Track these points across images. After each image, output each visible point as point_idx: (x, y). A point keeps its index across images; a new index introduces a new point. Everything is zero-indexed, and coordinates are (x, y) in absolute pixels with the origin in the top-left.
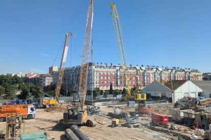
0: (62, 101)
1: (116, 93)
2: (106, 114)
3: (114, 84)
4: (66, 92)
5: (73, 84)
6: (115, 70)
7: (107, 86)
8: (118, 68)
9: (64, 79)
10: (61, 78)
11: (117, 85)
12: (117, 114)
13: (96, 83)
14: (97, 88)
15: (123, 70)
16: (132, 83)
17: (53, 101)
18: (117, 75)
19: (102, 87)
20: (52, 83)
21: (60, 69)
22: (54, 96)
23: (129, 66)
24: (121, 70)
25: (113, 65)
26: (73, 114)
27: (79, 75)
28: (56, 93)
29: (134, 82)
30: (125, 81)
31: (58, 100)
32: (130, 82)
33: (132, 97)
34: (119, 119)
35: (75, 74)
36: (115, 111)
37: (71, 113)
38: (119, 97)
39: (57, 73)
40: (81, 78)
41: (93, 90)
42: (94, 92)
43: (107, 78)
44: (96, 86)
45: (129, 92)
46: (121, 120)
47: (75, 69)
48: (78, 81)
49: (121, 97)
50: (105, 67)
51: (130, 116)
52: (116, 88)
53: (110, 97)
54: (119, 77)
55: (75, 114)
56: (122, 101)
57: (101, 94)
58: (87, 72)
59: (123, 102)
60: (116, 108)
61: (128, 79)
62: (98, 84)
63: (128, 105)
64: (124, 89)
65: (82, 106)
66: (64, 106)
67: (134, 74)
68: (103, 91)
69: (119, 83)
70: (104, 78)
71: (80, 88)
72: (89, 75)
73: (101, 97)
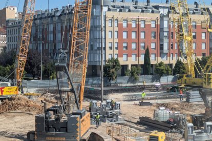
0: (32, 91)
1: (158, 72)
2: (135, 121)
3: (155, 51)
4: (39, 68)
5: (55, 52)
6: (156, 16)
7: (138, 56)
8: (164, 12)
9: (34, 38)
10: (26, 36)
11: (161, 53)
12: (161, 120)
13: (111, 48)
14: (112, 60)
15: (177, 16)
16: (198, 47)
17: (9, 90)
18: (162, 30)
19: (125, 57)
20: (5, 48)
21: (23, 15)
22: (12, 78)
23: (193, 6)
24: (170, 15)
25: (152, 4)
26: (58, 119)
27: (69, 29)
28: (17, 71)
29: (203, 46)
30: (181, 42)
31: (20, 88)
32: (194, 46)
33: (198, 80)
34: (165, 131)
35: (59, 27)
36: (156, 115)
37: (53, 117)
38: (167, 80)
39: (17, 25)
40: (75, 36)
41: (103, 63)
42: (106, 69)
43: (138, 36)
44: (109, 54)
45: (191, 69)
46: (170, 135)
47: (58, 14)
48: (67, 43)
49: (170, 82)
50: (132, 8)
51: (191, 125)
52: (160, 60)
53: (144, 80)
54: (165, 34)
55: (62, 120)
56: (173, 90)
57: (123, 74)
58: (89, 21)
59: (175, 94)
60: (159, 106)
61: (189, 39)
62: (116, 52)
63: (188, 101)
64: (179, 63)
65: (77, 102)
66: (37, 101)
67: (204, 25)
68: (127, 66)
69: (166, 47)
70: (129, 36)
71: (72, 59)
72: (94, 28)
73: (123, 82)
